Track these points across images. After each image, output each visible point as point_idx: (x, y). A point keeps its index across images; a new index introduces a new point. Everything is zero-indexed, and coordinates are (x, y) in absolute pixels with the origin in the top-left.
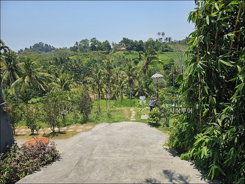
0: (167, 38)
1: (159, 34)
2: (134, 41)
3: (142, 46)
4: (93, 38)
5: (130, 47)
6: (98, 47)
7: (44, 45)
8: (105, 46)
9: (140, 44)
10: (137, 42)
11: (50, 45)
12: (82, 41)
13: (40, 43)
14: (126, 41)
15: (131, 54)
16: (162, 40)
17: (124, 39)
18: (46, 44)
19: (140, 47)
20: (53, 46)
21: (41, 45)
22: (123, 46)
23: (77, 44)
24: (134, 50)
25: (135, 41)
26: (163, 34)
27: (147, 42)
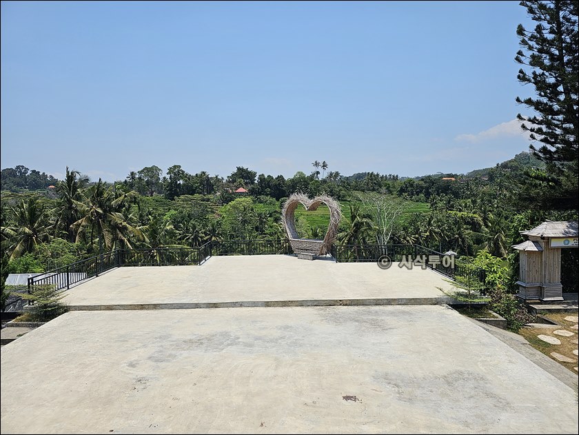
0: (331, 174)
1: (316, 164)
2: (266, 177)
3: (282, 187)
4: (175, 167)
5: (259, 189)
6: (184, 184)
7: (29, 172)
8: (201, 183)
9: (279, 184)
10: (273, 178)
11: (44, 173)
12: (144, 169)
13: (18, 167)
14: (243, 175)
15: (261, 203)
16: (319, 175)
17: (239, 169)
18: (34, 171)
19: (279, 190)
20: (51, 177)
21: (20, 172)
22: (241, 185)
23: (133, 178)
24: (267, 195)
25: (269, 176)
26: (324, 166)
27: (292, 180)
